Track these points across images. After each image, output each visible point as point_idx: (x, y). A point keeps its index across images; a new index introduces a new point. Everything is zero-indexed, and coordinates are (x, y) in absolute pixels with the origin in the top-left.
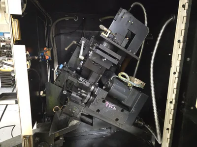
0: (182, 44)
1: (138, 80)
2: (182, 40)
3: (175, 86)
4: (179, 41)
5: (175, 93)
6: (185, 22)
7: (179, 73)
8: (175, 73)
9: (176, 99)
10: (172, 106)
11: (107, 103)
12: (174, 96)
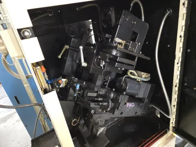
0: (183, 38)
1: (145, 74)
2: (183, 35)
3: (178, 73)
4: (181, 36)
5: (179, 78)
6: (185, 19)
7: (181, 62)
8: (178, 63)
9: (179, 83)
10: (177, 89)
11: (128, 104)
12: (178, 81)
